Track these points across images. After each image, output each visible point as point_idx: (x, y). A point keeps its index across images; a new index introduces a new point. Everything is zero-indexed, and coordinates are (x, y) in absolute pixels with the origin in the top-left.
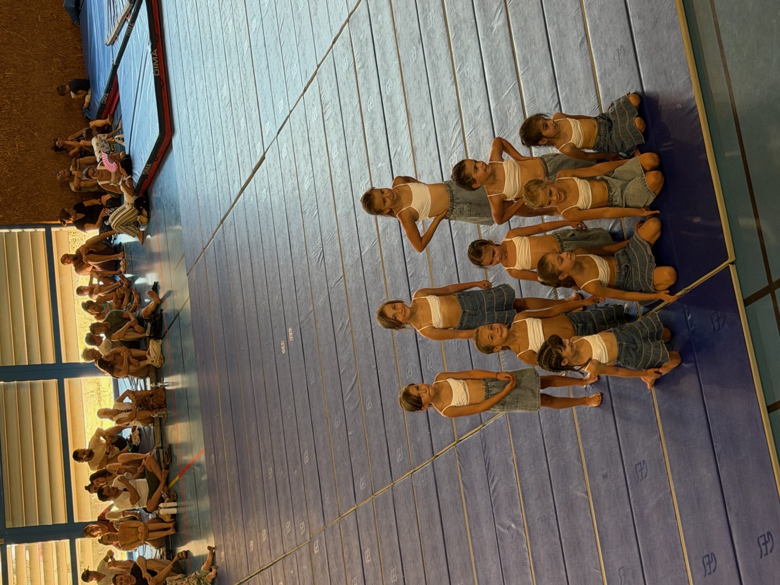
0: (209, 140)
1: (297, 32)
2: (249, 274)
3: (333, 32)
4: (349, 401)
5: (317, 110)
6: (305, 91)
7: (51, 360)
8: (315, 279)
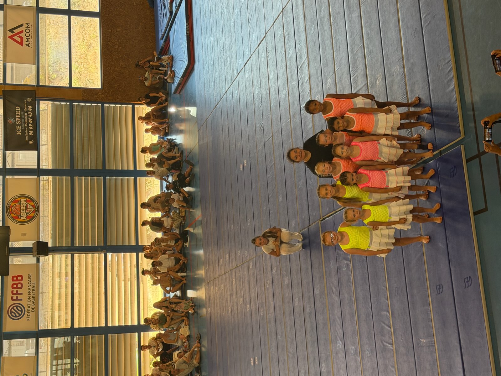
0: (212, 67)
1: (257, 15)
2: (227, 132)
3: (274, 17)
4: (271, 197)
5: (265, 55)
6: (259, 45)
7: (131, 168)
8: (258, 137)
